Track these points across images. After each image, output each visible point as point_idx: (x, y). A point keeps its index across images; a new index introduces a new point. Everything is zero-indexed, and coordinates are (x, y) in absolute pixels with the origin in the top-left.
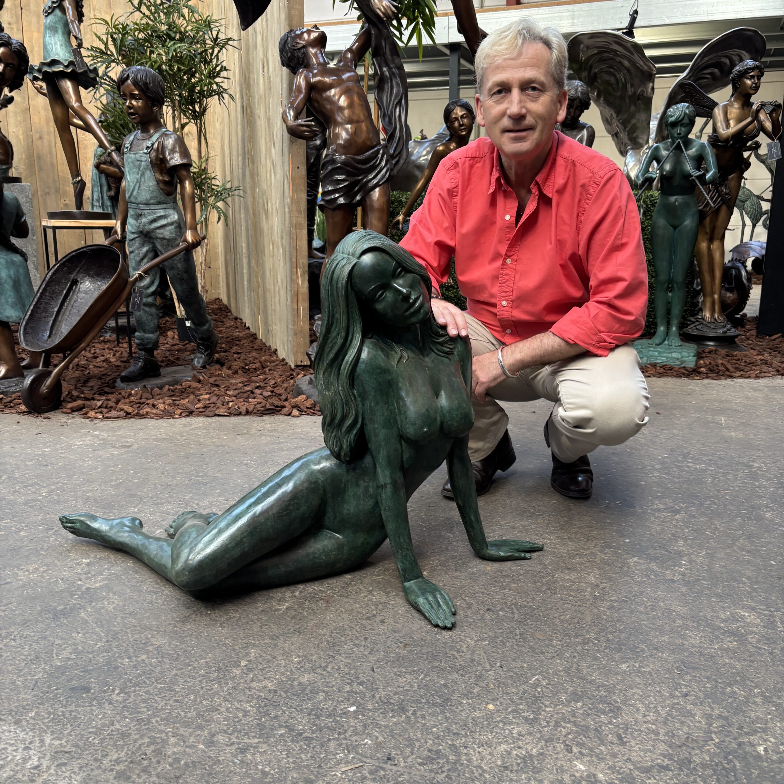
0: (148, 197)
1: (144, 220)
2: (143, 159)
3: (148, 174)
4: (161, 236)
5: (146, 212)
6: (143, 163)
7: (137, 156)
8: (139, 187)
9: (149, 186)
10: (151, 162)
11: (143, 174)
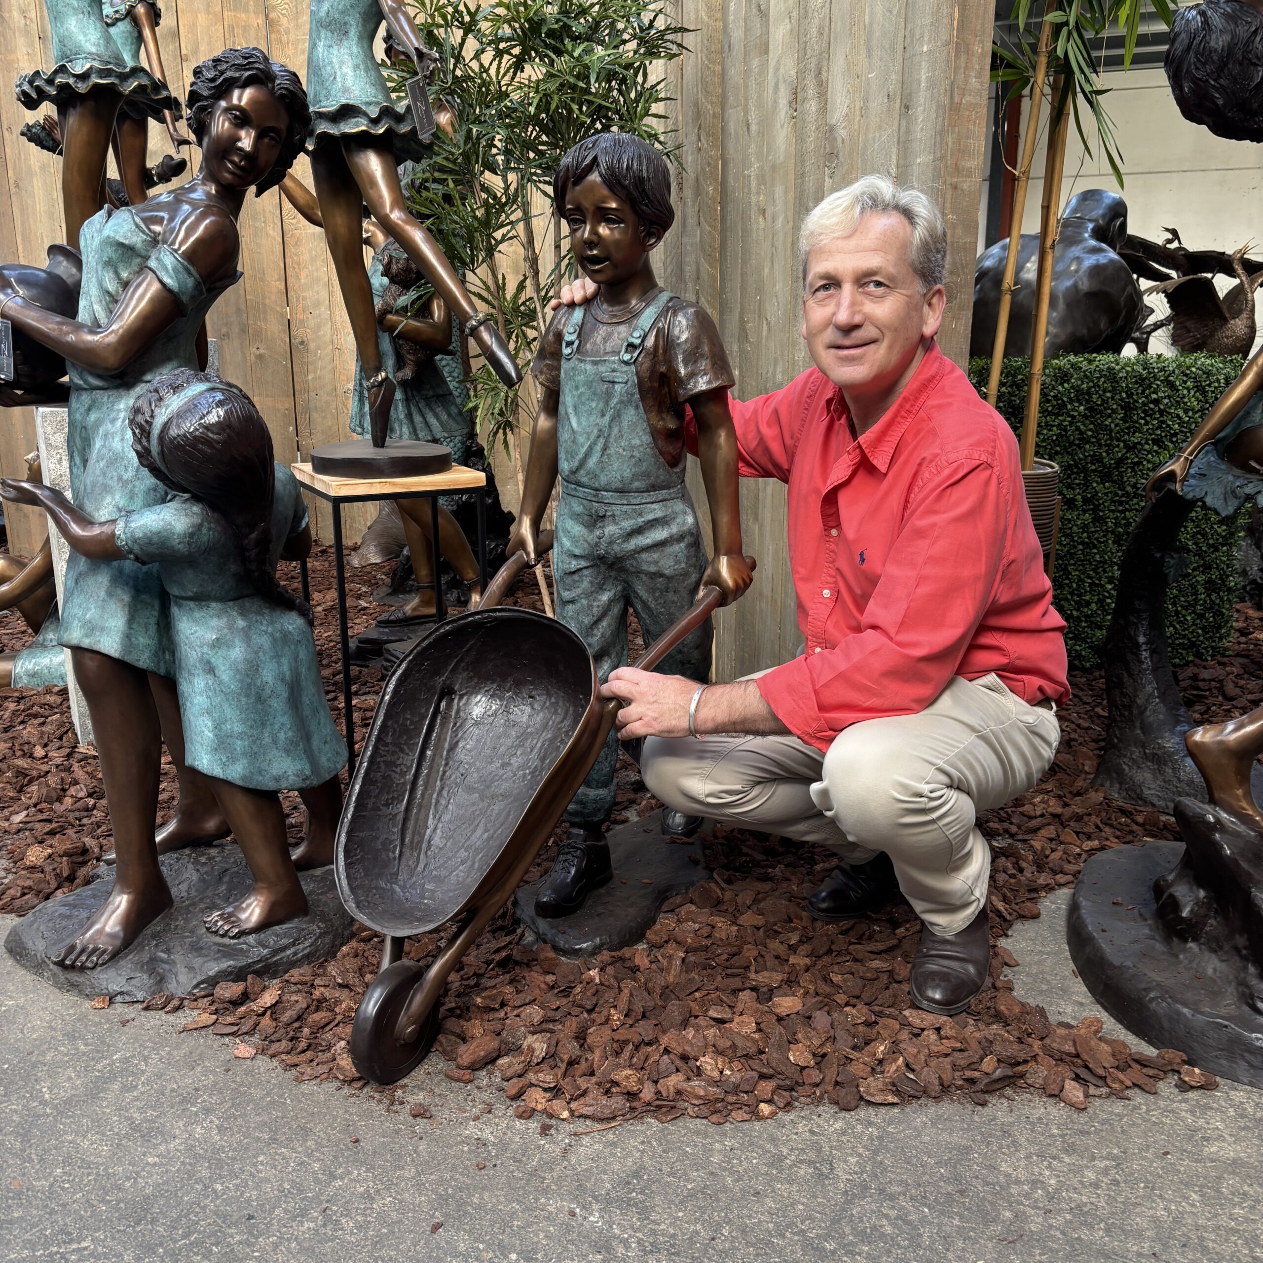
0: (627, 474)
1: (611, 529)
2: (619, 377)
3: (631, 415)
4: (653, 569)
5: (617, 510)
6: (618, 387)
7: (602, 368)
8: (605, 449)
9: (633, 448)
10: (640, 384)
11: (617, 417)
